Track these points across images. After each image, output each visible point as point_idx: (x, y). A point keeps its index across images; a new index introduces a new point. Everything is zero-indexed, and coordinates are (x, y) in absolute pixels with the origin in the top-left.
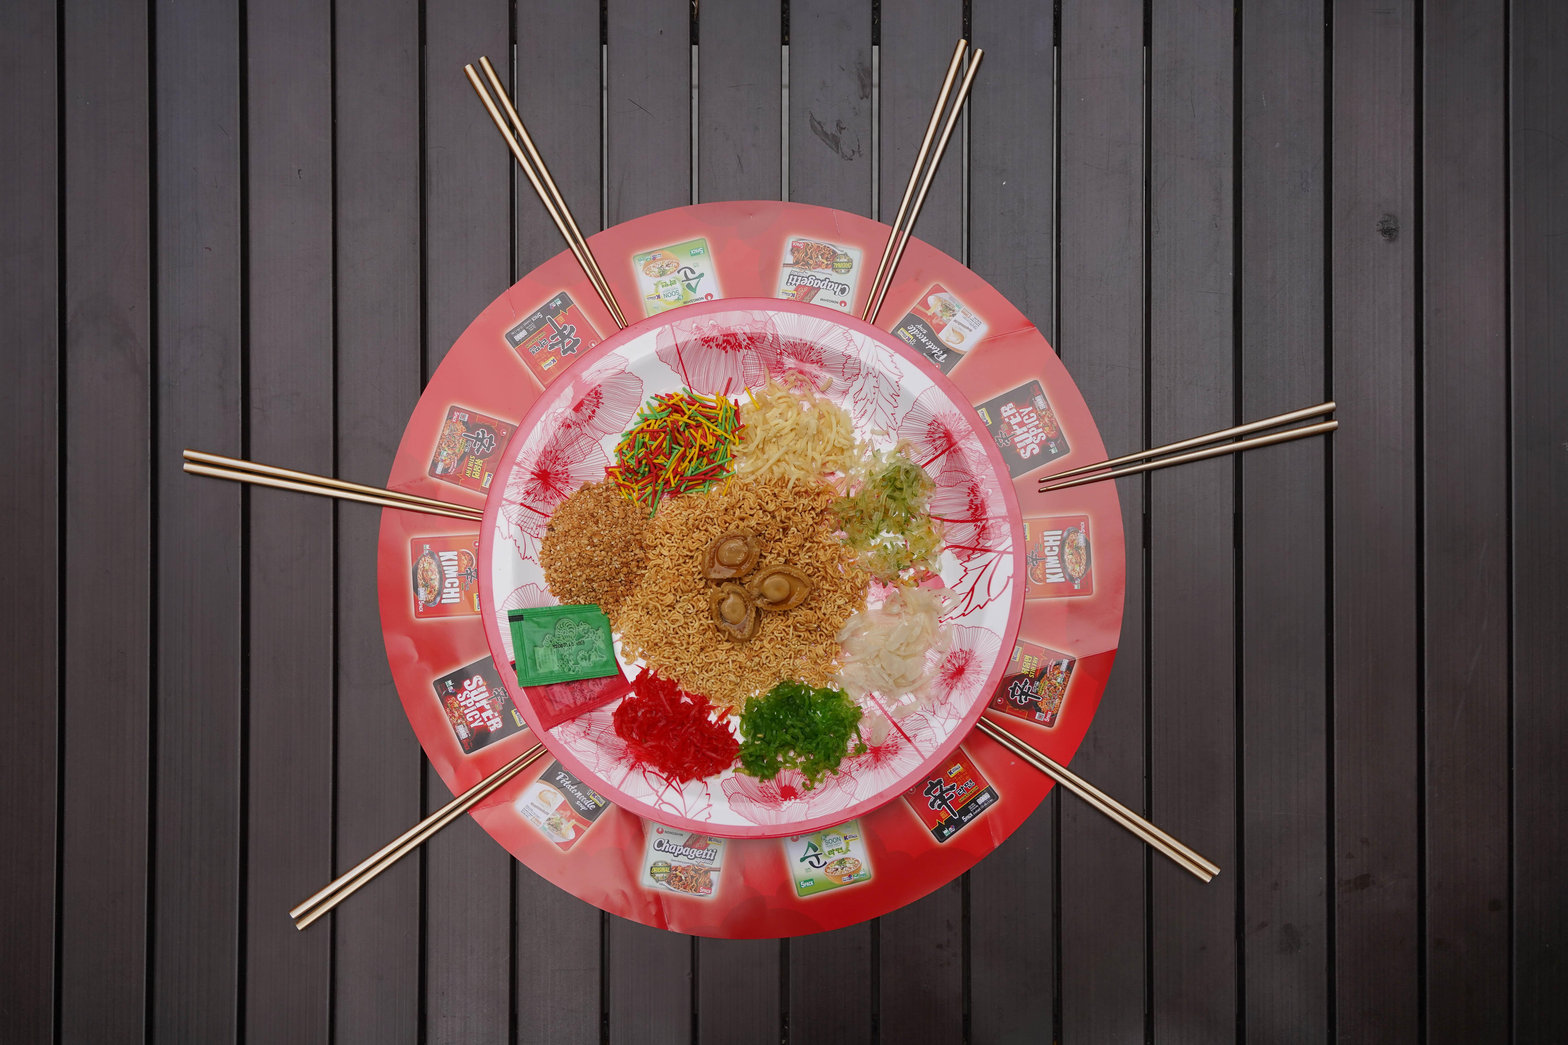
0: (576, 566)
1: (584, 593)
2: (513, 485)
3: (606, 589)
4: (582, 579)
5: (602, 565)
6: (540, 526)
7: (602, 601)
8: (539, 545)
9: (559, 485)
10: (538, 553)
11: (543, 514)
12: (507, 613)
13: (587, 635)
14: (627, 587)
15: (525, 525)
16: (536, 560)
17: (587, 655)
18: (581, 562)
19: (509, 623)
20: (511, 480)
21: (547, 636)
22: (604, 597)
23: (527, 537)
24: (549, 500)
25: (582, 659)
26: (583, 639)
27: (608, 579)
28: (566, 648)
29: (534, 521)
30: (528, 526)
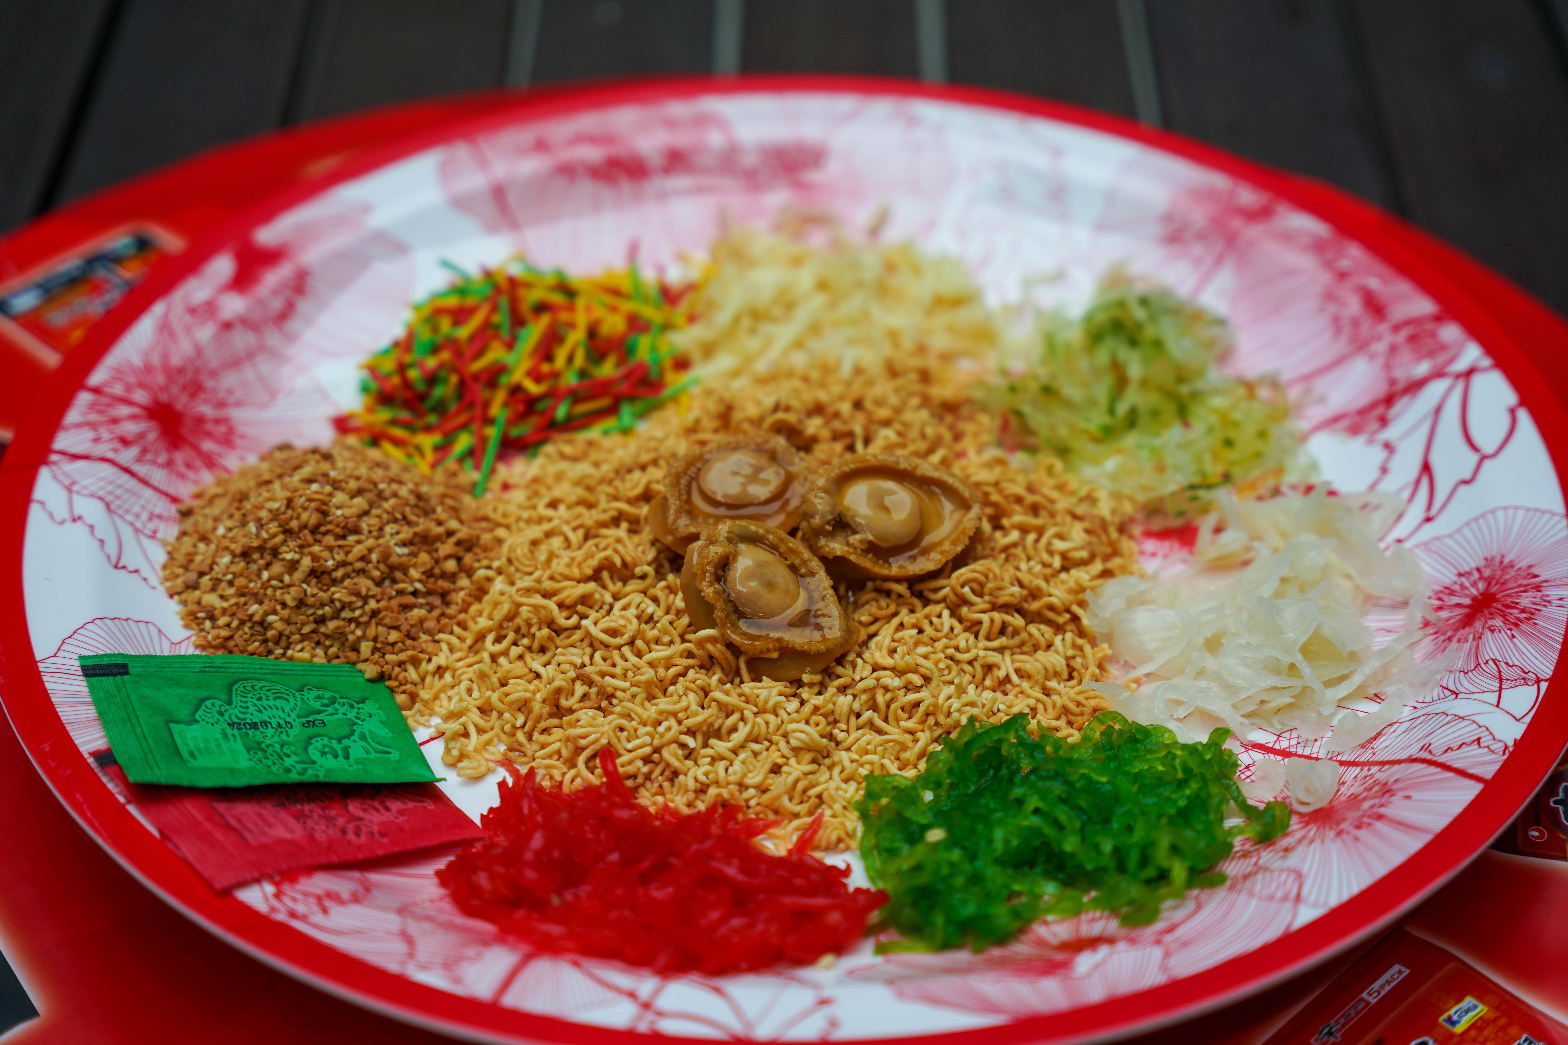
0: (281, 537)
2: (79, 426)
3: (372, 604)
4: (298, 575)
5: (356, 531)
6: (160, 517)
7: (365, 647)
9: (208, 445)
10: (158, 567)
11: (166, 494)
12: (77, 663)
13: (330, 710)
14: (436, 613)
15: (118, 502)
16: (154, 580)
17: (338, 748)
18: (294, 524)
19: (85, 684)
20: (73, 416)
21: (208, 703)
22: (371, 631)
23: (127, 533)
24: (182, 469)
25: (323, 754)
26: (318, 717)
27: (376, 573)
28: (270, 732)
29: (142, 502)
30: (126, 507)
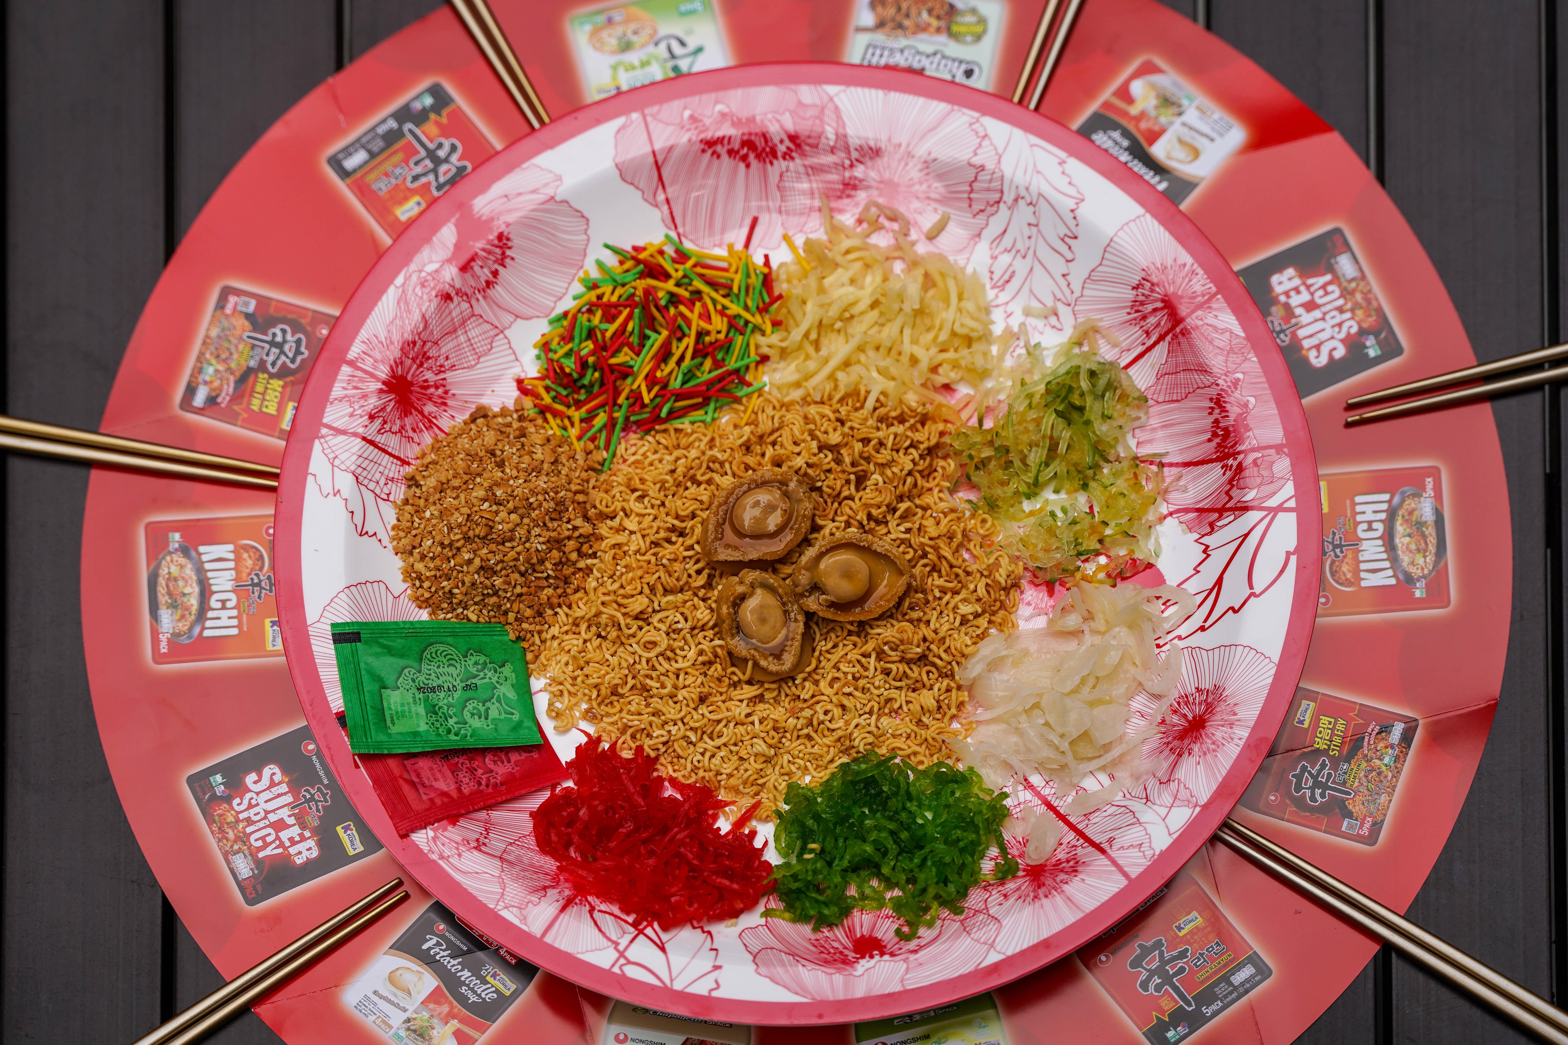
0: (462, 542)
1: (477, 599)
2: (340, 400)
3: (518, 590)
4: (472, 568)
5: (511, 539)
6: (392, 479)
7: (511, 616)
8: (390, 515)
9: (429, 408)
10: (389, 527)
11: (398, 458)
12: (329, 628)
13: (482, 674)
14: (559, 591)
15: (365, 473)
16: (386, 541)
17: (482, 709)
18: (471, 533)
19: (332, 647)
20: (337, 391)
21: (406, 671)
22: (515, 607)
23: (369, 497)
24: (411, 434)
25: (473, 715)
26: (474, 681)
27: (523, 569)
28: (442, 695)
29: (381, 469)
30: (369, 477)
